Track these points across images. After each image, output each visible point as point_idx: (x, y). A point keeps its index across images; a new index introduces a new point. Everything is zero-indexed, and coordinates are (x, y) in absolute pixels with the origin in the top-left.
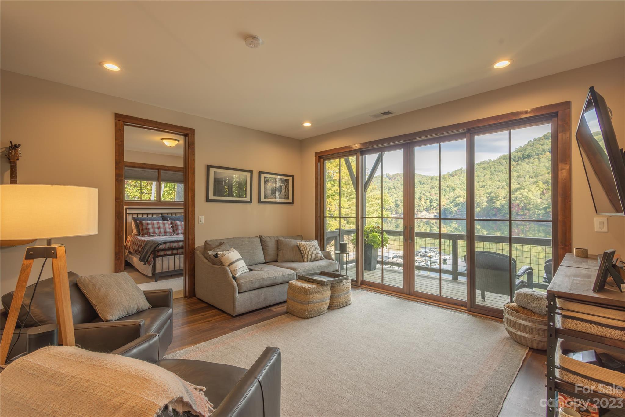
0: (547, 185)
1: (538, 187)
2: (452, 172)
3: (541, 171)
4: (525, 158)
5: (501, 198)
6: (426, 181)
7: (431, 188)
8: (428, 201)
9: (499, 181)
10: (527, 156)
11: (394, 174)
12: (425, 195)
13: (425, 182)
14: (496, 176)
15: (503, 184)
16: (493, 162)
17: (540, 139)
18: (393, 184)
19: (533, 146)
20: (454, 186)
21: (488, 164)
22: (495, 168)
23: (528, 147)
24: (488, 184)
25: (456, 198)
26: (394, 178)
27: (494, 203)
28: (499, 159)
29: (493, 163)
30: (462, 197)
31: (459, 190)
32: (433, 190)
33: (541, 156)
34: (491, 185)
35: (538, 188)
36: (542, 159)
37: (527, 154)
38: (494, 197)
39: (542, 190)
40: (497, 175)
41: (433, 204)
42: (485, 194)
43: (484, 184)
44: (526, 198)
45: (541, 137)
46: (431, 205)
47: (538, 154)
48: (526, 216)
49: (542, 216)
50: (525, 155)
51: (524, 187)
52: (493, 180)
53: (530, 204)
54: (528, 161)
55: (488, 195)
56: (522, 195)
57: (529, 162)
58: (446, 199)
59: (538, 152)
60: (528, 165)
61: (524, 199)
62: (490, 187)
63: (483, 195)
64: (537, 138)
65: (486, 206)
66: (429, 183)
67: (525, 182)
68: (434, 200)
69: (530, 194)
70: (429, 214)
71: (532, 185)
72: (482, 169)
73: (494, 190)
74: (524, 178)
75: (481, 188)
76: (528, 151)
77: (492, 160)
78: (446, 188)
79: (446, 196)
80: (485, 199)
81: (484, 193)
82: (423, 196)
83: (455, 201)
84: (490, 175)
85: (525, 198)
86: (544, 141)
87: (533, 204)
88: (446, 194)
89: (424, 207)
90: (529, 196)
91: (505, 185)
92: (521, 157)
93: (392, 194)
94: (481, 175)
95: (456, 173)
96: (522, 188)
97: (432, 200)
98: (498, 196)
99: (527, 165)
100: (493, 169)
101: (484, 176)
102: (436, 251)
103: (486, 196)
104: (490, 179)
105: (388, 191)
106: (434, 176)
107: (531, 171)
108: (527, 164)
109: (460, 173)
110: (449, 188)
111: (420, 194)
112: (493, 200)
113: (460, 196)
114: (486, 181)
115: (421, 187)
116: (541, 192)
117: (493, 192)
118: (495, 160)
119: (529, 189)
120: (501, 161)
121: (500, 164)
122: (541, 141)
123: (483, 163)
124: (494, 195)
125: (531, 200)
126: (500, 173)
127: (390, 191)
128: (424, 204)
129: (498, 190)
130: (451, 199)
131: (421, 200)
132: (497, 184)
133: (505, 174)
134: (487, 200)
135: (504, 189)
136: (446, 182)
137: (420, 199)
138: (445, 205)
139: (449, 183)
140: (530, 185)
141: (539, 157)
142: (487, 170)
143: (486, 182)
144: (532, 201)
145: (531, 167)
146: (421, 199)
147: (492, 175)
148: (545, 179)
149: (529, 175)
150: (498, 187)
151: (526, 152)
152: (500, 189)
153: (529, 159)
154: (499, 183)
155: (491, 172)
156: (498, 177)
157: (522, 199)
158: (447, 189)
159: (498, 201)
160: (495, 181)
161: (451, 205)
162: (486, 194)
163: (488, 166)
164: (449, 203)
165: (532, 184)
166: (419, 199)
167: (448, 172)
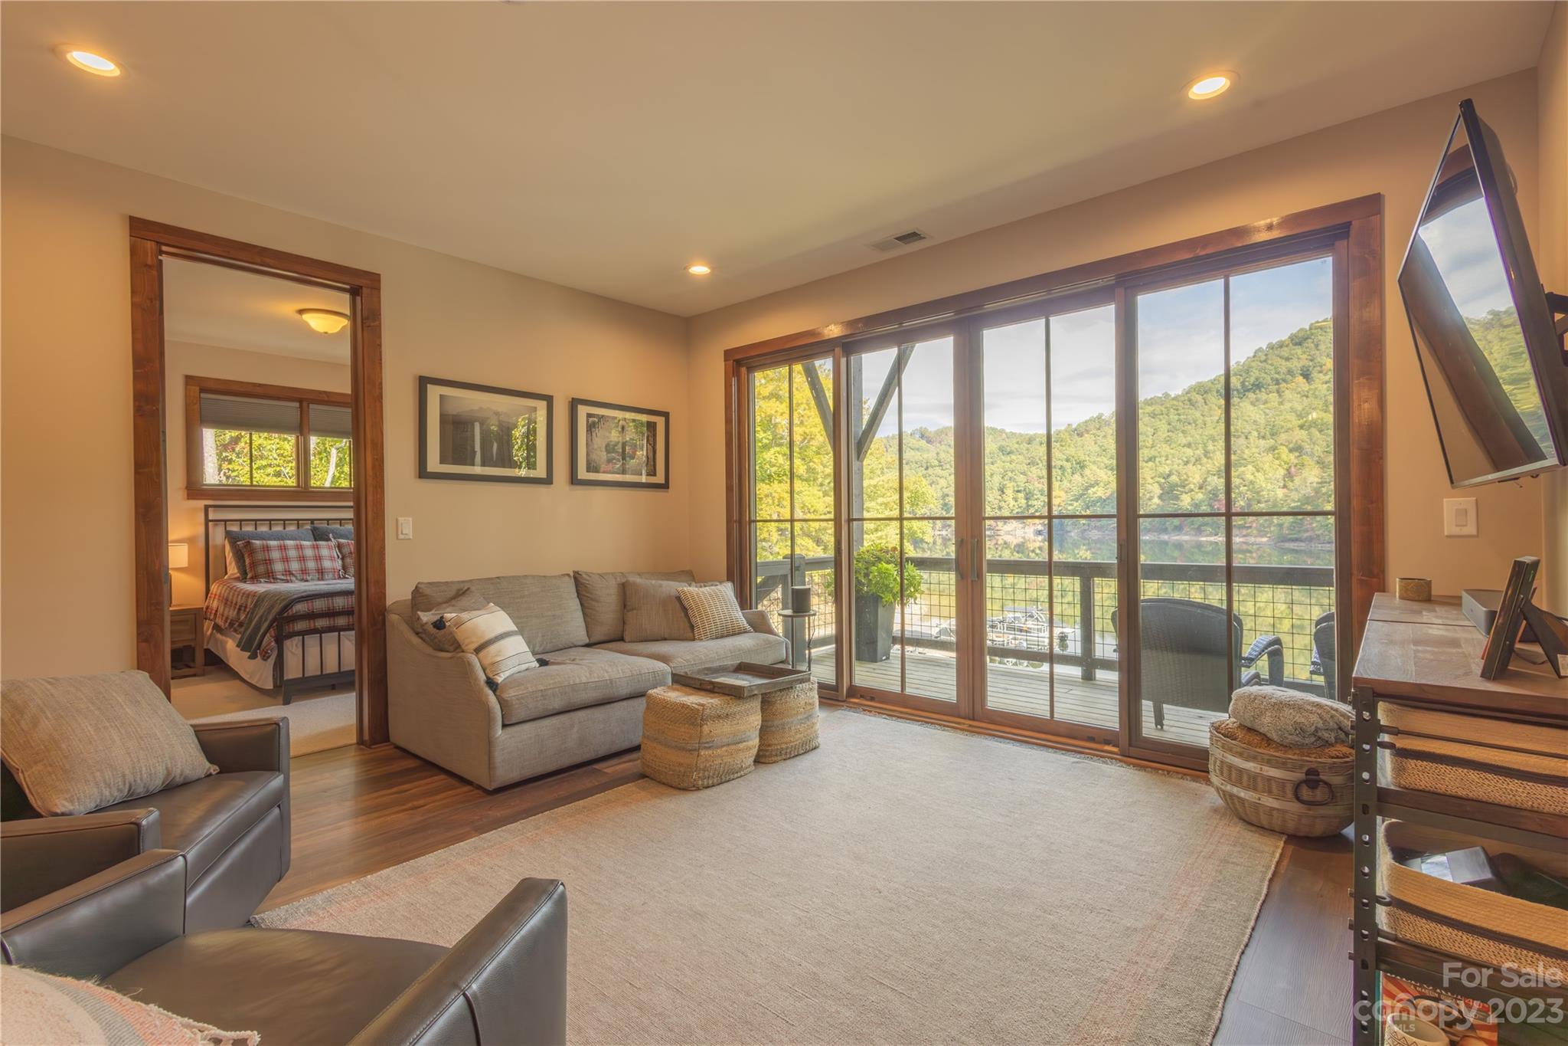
0: (1297, 454)
1: (1277, 459)
2: (1079, 425)
3: (1286, 420)
4: (1248, 390)
5: (1192, 486)
6: (1016, 446)
7: (1029, 464)
8: (1021, 495)
9: (1189, 445)
10: (1253, 385)
11: (938, 430)
12: (1014, 480)
13: (1013, 449)
14: (1181, 435)
15: (1198, 452)
16: (1173, 399)
17: (1281, 345)
18: (938, 454)
19: (1265, 361)
20: (1082, 458)
21: (1162, 405)
22: (1179, 415)
23: (1253, 364)
24: (1163, 453)
25: (1087, 489)
26: (939, 440)
27: (1177, 498)
28: (1187, 393)
29: (1175, 403)
30: (1102, 484)
31: (1094, 467)
32: (1033, 469)
33: (1283, 385)
34: (1170, 456)
35: (1277, 462)
36: (1287, 392)
37: (1252, 380)
38: (1177, 485)
39: (1286, 466)
40: (1183, 432)
41: (1035, 503)
42: (1155, 476)
43: (1153, 453)
44: (1251, 487)
45: (1283, 339)
46: (1028, 506)
47: (1277, 380)
48: (1249, 530)
49: (1289, 529)
50: (1247, 384)
51: (1245, 459)
52: (1175, 443)
53: (1259, 502)
54: (1255, 396)
55: (1163, 481)
56: (1242, 478)
57: (1257, 400)
58: (1063, 489)
59: (1277, 376)
60: (1255, 406)
61: (1246, 488)
62: (1168, 462)
63: (1151, 481)
64: (1274, 342)
65: (1158, 505)
66: (1025, 452)
67: (1248, 447)
68: (1035, 492)
69: (1259, 475)
70: (1024, 528)
71: (1263, 454)
72: (1149, 416)
73: (1176, 466)
74: (1247, 438)
75: (1147, 462)
76: (1255, 374)
77: (1173, 396)
78: (1065, 463)
79: (1065, 482)
80: (1158, 491)
81: (1153, 475)
82: (1010, 485)
83: (1085, 494)
84: (1168, 431)
85: (1248, 486)
86: (1291, 350)
87: (1266, 502)
88: (1064, 478)
89: (1012, 510)
90: (1258, 481)
91: (1203, 456)
92: (1239, 387)
93: (934, 479)
94: (1147, 430)
95: (1087, 426)
96: (1242, 462)
97: (1030, 493)
98: (1186, 482)
99: (1252, 408)
100: (1173, 417)
101: (1154, 434)
102: (1041, 618)
103: (1157, 482)
104: (1168, 441)
105: (925, 472)
106: (1035, 435)
107: (1263, 421)
108: (1253, 404)
109: (1098, 426)
110: (1072, 464)
111: (1003, 477)
112: (1175, 492)
113: (1097, 483)
114: (1159, 445)
115: (1004, 462)
116: (1286, 472)
117: (1175, 473)
118: (1179, 396)
119: (1258, 465)
120: (1192, 398)
121: (1191, 404)
122: (1286, 349)
123: (1150, 402)
124: (1178, 480)
125: (1263, 491)
126: (1189, 427)
127: (930, 471)
128: (1012, 503)
129: (1185, 467)
130: (1076, 491)
131: (1003, 493)
132: (1184, 453)
133: (1202, 428)
134: (1161, 492)
135: (1200, 464)
136: (1064, 448)
137: (1002, 490)
138: (1063, 504)
139: (1071, 451)
140: (1259, 454)
141: (1279, 388)
142: (1160, 420)
143: (1157, 448)
144: (1264, 493)
145: (1262, 412)
146: (1005, 491)
147: (1173, 432)
148: (1294, 441)
149: (1257, 431)
150: (1185, 460)
151: (1251, 376)
152: (1190, 466)
153: (1257, 392)
154: (1189, 452)
155: (1169, 424)
156: (1185, 437)
157: (1241, 489)
158: (1067, 465)
159: (1186, 493)
160: (1180, 445)
161: (1075, 504)
162: (1159, 477)
163: (1163, 409)
164: (1071, 501)
165: (1263, 452)
166: (999, 490)
167: (1069, 425)
